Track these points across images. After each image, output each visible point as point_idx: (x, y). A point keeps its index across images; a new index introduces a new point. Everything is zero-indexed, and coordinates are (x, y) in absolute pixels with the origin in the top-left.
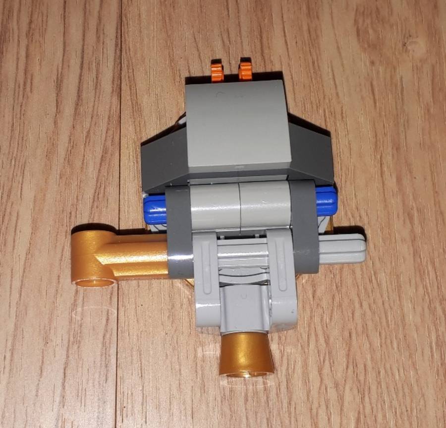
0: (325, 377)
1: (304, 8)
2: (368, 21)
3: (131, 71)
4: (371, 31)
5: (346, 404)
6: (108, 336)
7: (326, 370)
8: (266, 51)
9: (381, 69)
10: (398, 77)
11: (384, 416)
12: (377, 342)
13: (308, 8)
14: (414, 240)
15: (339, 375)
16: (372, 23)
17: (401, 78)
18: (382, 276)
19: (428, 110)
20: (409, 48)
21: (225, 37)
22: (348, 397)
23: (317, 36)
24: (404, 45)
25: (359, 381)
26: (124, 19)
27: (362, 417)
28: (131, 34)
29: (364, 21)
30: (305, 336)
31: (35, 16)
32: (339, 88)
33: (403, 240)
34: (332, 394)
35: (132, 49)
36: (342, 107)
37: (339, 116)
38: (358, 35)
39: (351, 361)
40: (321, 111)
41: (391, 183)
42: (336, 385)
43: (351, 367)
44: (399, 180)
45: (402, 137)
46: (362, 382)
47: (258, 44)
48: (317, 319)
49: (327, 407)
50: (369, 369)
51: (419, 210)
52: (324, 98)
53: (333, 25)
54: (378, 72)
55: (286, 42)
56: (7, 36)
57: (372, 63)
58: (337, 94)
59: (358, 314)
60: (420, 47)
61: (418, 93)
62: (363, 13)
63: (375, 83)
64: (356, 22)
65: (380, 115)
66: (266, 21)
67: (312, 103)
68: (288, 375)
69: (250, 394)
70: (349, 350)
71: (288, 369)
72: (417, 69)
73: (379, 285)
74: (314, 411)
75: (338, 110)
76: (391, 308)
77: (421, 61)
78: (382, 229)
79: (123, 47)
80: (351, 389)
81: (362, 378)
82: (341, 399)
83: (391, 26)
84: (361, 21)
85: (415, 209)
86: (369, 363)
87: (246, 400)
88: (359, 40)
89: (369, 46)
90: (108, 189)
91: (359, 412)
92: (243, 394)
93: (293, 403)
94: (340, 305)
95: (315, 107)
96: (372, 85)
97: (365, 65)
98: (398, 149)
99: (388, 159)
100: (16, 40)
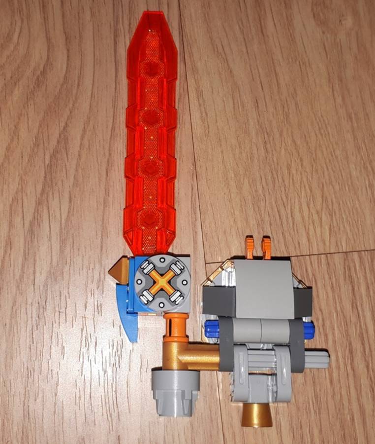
0: (311, 209)
1: (283, 3)
2: (319, 8)
3: (189, 48)
4: (321, 14)
5: (323, 221)
6: (194, 197)
7: (312, 205)
8: (264, 30)
9: (329, 36)
10: (338, 40)
11: (344, 226)
12: (337, 187)
13: (285, 3)
14: (353, 131)
15: (318, 207)
16: (321, 9)
17: (340, 40)
18: (338, 152)
19: (356, 57)
20: (343, 22)
21: (240, 24)
22: (324, 218)
23: (291, 19)
24: (340, 21)
25: (329, 210)
26: (182, 17)
27: (332, 227)
28: (187, 26)
29: (317, 8)
30: (299, 188)
31: (132, 20)
33: (348, 131)
34: (316, 217)
35: (189, 35)
36: (309, 60)
37: (307, 64)
38: (314, 17)
39: (324, 199)
40: (298, 63)
41: (339, 100)
42: (318, 212)
43: (324, 202)
44: (343, 98)
45: (343, 73)
46: (331, 209)
47: (259, 26)
48: (305, 179)
49: (313, 224)
50: (334, 202)
51: (355, 114)
52: (299, 55)
53: (300, 12)
54: (327, 38)
55: (275, 24)
56: (118, 33)
57: (323, 33)
58: (306, 52)
59: (326, 173)
60: (349, 22)
61: (350, 48)
62: (316, 4)
63: (326, 44)
64: (312, 10)
65: (330, 62)
66: (262, 13)
67: (292, 59)
68: (291, 209)
69: (272, 222)
70: (323, 194)
71: (291, 206)
72: (348, 34)
73: (337, 157)
74: (307, 227)
76: (343, 169)
77: (350, 29)
78: (336, 126)
79: (184, 34)
80: (325, 214)
81: (330, 207)
82: (320, 219)
83: (332, 10)
84: (315, 9)
85: (353, 113)
86: (334, 199)
87: (271, 224)
88: (315, 20)
90: (184, 117)
91: (330, 225)
92: (268, 222)
93: (295, 224)
94: (317, 170)
95: (294, 60)
96: (324, 45)
97: (320, 34)
98: (341, 81)
99: (337, 86)
100: (123, 35)
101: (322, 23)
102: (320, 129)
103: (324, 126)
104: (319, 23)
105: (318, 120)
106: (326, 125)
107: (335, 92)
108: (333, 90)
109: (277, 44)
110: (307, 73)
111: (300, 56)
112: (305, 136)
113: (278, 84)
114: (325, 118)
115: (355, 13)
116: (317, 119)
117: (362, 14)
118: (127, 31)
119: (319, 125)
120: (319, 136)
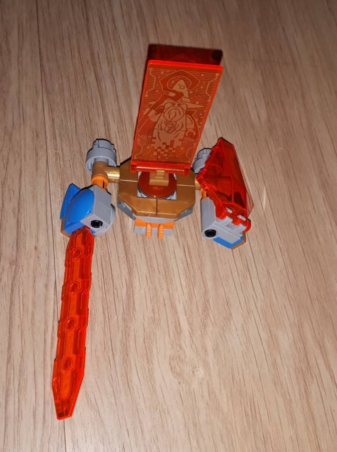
101: (179, 374)
104: (176, 375)
107: (191, 436)
108: (189, 435)
109: (141, 395)
110: (166, 420)
111: (160, 404)
113: (142, 431)
115: (206, 365)
117: (212, 366)
118: (16, 391)
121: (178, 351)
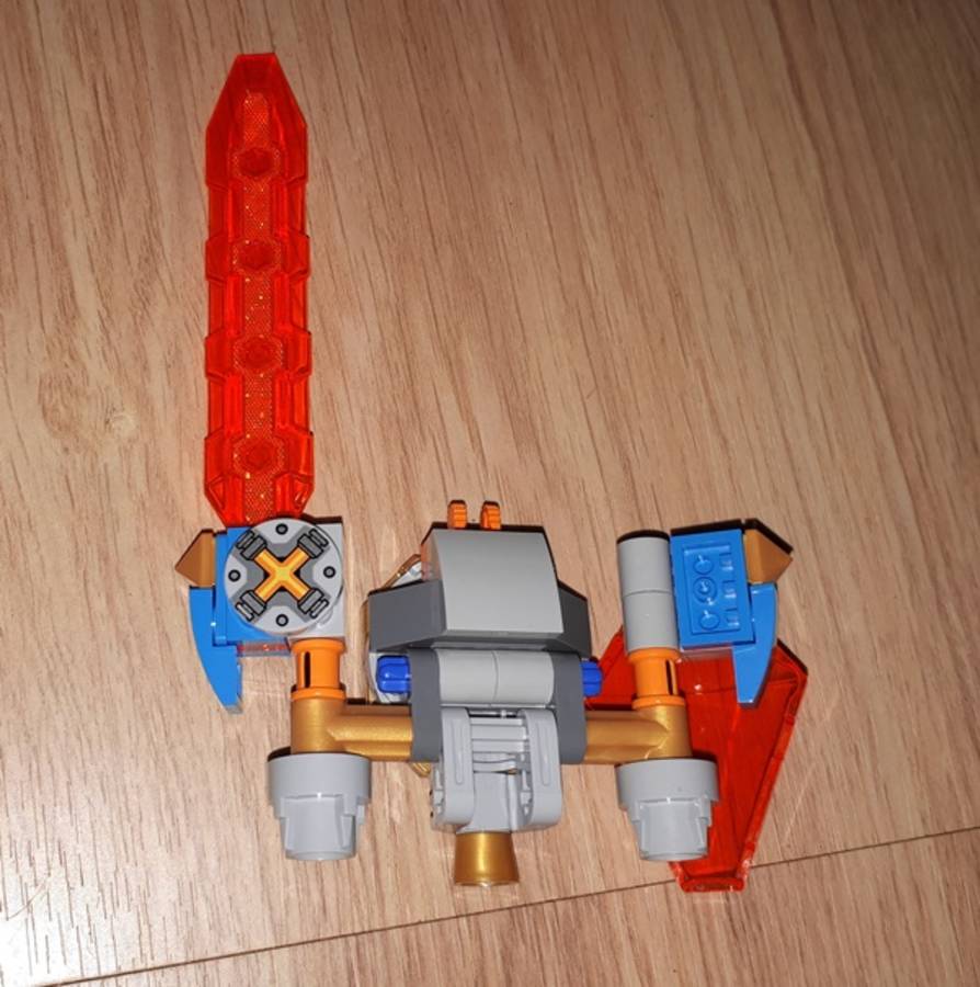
2: (57, 396)
4: (61, 408)
9: (78, 457)
10: (101, 465)
14: (132, 676)
16: (62, 398)
17: (106, 466)
19: (143, 504)
20: (113, 426)
24: (107, 422)
29: (51, 396)
32: (24, 488)
33: (119, 678)
36: (29, 514)
37: (25, 525)
38: (45, 415)
41: (100, 604)
44: (110, 600)
45: (111, 542)
51: (137, 636)
52: (5, 503)
53: (10, 405)
54: (74, 462)
57: (66, 450)
58: (21, 496)
60: (128, 423)
61: (129, 485)
62: (50, 385)
63: (70, 476)
64: (40, 396)
65: (80, 518)
72: (125, 452)
75: (24, 515)
77: (130, 441)
78: (91, 667)
83: (88, 398)
84: (47, 397)
85: (132, 635)
88: (45, 420)
89: (60, 429)
96: (67, 480)
97: (57, 453)
98: (106, 560)
99: (95, 575)
101: (64, 428)
102: (50, 674)
103: (61, 668)
104: (56, 429)
105: (47, 656)
106: (66, 665)
107: (91, 587)
108: (86, 583)
110: (23, 544)
111: (8, 507)
112: (14, 696)
114: (64, 649)
115: (144, 403)
116: (46, 651)
117: (159, 405)
119: (48, 667)
120: (49, 693)
121: (66, 366)
